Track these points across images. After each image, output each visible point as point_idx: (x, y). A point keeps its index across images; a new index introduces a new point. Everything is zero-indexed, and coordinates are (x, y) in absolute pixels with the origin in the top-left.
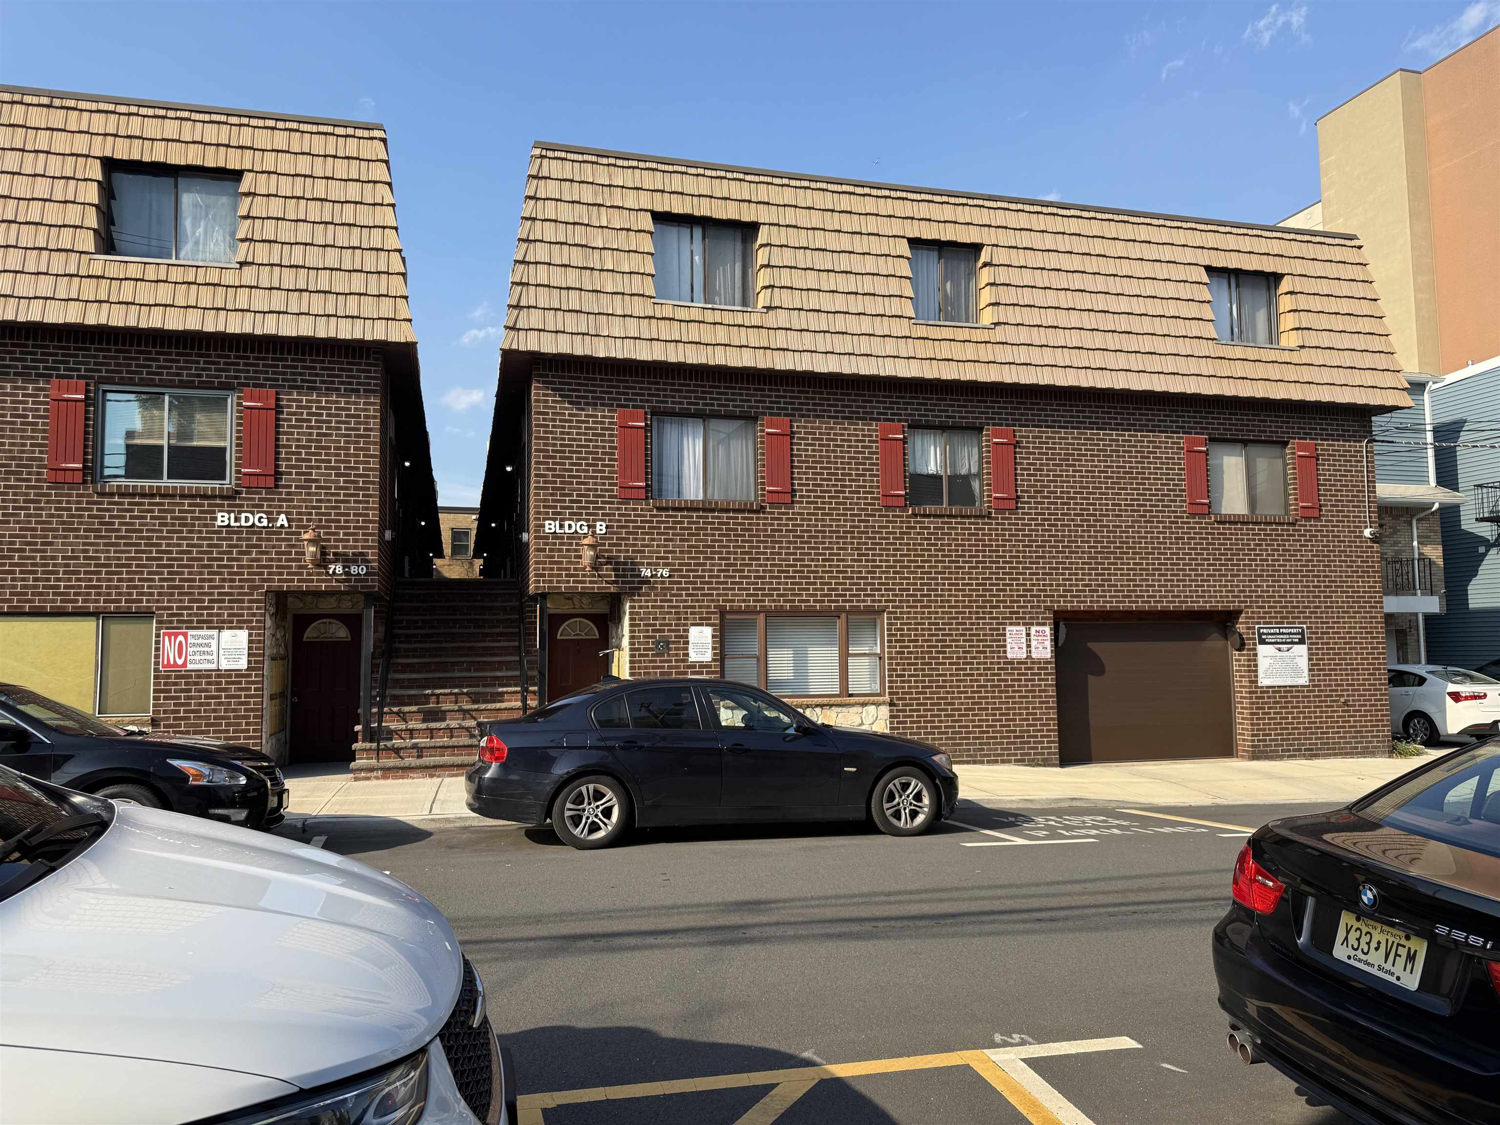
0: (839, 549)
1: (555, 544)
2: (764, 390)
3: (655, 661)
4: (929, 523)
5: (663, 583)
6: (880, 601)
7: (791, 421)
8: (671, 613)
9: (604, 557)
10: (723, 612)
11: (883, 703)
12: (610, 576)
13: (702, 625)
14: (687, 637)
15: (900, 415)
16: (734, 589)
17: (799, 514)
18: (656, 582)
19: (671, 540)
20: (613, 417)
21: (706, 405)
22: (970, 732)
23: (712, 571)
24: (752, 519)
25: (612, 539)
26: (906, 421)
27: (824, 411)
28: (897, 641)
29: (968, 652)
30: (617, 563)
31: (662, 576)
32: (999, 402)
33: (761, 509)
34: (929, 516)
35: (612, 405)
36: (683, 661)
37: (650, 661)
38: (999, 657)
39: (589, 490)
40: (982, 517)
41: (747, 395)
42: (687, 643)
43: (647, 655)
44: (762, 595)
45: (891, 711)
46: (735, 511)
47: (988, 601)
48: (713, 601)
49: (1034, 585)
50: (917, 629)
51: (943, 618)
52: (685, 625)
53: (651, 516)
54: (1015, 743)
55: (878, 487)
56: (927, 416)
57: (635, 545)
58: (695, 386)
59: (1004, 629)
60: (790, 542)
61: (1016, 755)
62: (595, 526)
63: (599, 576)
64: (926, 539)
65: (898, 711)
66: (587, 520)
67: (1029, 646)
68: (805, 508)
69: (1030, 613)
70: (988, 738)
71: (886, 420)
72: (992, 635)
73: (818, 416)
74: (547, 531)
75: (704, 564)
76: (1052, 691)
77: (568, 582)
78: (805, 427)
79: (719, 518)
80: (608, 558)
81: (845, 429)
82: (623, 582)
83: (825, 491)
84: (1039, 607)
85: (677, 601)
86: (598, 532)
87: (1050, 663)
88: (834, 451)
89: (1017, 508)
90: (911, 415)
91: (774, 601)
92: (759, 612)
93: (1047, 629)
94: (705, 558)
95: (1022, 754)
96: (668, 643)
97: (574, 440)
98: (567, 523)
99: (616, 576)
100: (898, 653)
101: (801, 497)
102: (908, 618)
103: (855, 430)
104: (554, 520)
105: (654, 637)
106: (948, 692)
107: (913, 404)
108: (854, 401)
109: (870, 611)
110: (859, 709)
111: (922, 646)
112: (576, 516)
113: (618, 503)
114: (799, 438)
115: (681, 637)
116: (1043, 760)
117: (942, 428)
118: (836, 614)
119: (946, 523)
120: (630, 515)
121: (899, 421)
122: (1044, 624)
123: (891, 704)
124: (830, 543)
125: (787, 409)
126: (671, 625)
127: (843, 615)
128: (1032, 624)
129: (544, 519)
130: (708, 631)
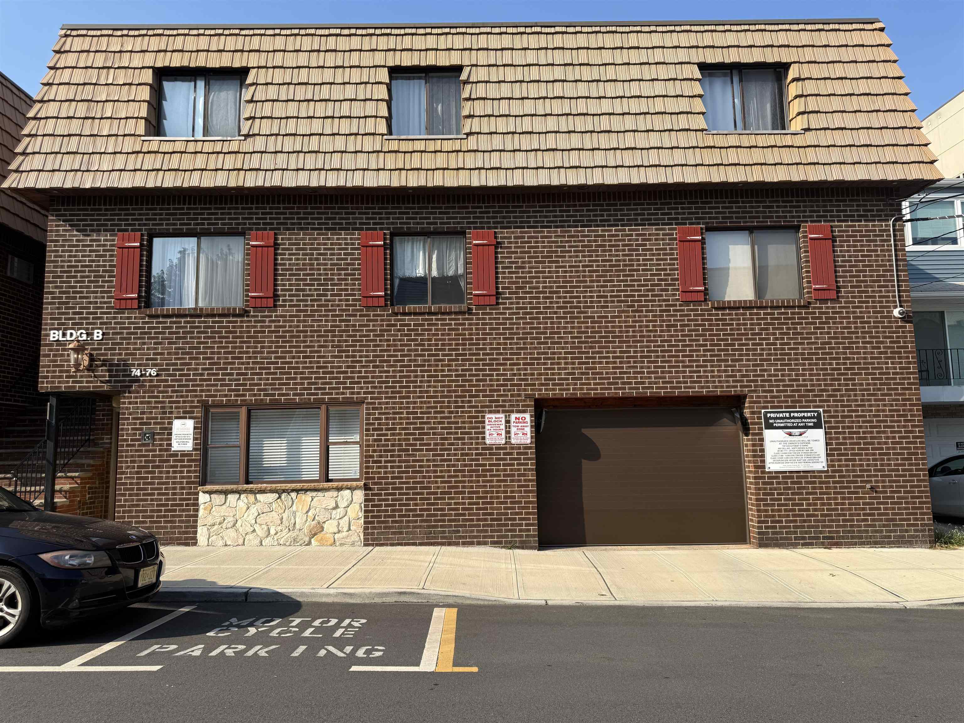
0: (320, 346)
1: (58, 350)
2: (251, 208)
3: (141, 451)
4: (409, 320)
5: (151, 381)
6: (359, 393)
7: (275, 234)
8: (157, 408)
9: (100, 360)
10: (206, 407)
11: (357, 488)
12: (104, 376)
13: (185, 418)
14: (171, 429)
15: (383, 224)
16: (217, 385)
17: (281, 316)
18: (144, 381)
19: (160, 343)
20: (114, 240)
21: (198, 224)
22: (445, 515)
23: (196, 369)
24: (236, 322)
25: (108, 344)
26: (388, 229)
27: (309, 224)
28: (374, 430)
29: (446, 439)
30: (111, 365)
31: (150, 375)
32: (481, 207)
33: (244, 313)
34: (409, 314)
35: (114, 230)
36: (167, 450)
37: (137, 451)
38: (477, 444)
39: (90, 303)
40: (463, 313)
41: (235, 214)
42: (171, 434)
43: (134, 445)
44: (244, 390)
45: (366, 495)
46: (220, 316)
47: (468, 391)
48: (196, 396)
49: (514, 375)
50: (395, 419)
51: (421, 408)
52: (169, 418)
53: (143, 323)
54: (491, 525)
55: (359, 290)
56: (409, 223)
57: (127, 349)
58: (188, 209)
59: (483, 417)
60: (272, 342)
61: (492, 537)
62: (92, 334)
63: (95, 376)
64: (406, 335)
65: (373, 495)
66: (87, 329)
67: (508, 432)
68: (287, 311)
69: (510, 401)
70: (464, 520)
71: (367, 229)
72: (471, 422)
73: (302, 229)
74: (52, 339)
75: (190, 364)
76: (532, 475)
77: (68, 382)
78: (289, 239)
79: (205, 322)
80: (104, 360)
81: (328, 239)
82: (116, 382)
83: (308, 295)
84: (519, 395)
85: (163, 397)
86: (95, 338)
87: (530, 448)
88: (317, 259)
89: (498, 304)
90: (393, 223)
91: (255, 395)
92: (241, 406)
93: (527, 416)
94: (190, 359)
95: (498, 537)
96: (154, 434)
97: (80, 261)
98: (69, 332)
99: (110, 376)
100: (375, 440)
101: (284, 301)
102: (386, 408)
103: (338, 239)
104: (58, 329)
105: (142, 429)
106: (424, 477)
107: (395, 213)
108: (337, 213)
109: (348, 402)
110: (335, 493)
111: (400, 434)
112: (77, 326)
113: (115, 313)
114: (283, 249)
115: (166, 429)
116: (521, 542)
117: (424, 234)
118: (317, 404)
119: (426, 320)
120: (124, 323)
121: (381, 229)
122: (524, 412)
123: (366, 487)
124: (311, 341)
125: (272, 224)
126: (157, 418)
127: (323, 407)
128: (512, 412)
129: (51, 329)
130: (190, 424)
